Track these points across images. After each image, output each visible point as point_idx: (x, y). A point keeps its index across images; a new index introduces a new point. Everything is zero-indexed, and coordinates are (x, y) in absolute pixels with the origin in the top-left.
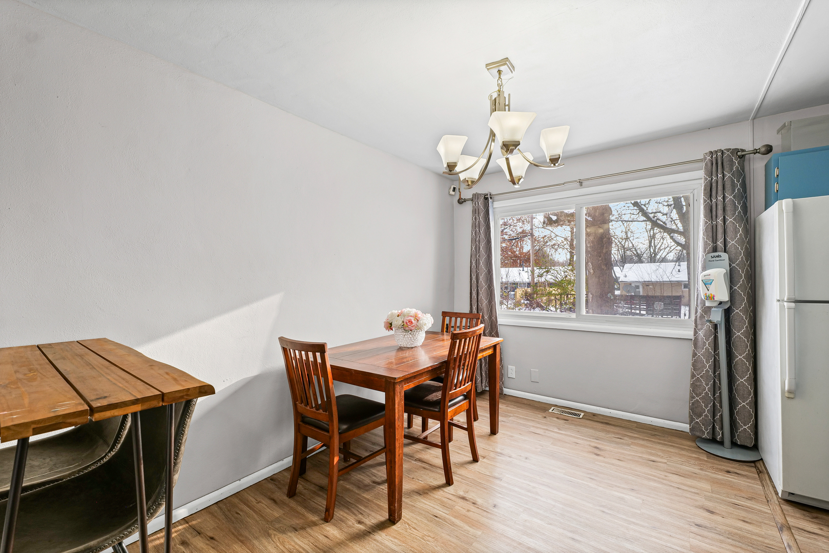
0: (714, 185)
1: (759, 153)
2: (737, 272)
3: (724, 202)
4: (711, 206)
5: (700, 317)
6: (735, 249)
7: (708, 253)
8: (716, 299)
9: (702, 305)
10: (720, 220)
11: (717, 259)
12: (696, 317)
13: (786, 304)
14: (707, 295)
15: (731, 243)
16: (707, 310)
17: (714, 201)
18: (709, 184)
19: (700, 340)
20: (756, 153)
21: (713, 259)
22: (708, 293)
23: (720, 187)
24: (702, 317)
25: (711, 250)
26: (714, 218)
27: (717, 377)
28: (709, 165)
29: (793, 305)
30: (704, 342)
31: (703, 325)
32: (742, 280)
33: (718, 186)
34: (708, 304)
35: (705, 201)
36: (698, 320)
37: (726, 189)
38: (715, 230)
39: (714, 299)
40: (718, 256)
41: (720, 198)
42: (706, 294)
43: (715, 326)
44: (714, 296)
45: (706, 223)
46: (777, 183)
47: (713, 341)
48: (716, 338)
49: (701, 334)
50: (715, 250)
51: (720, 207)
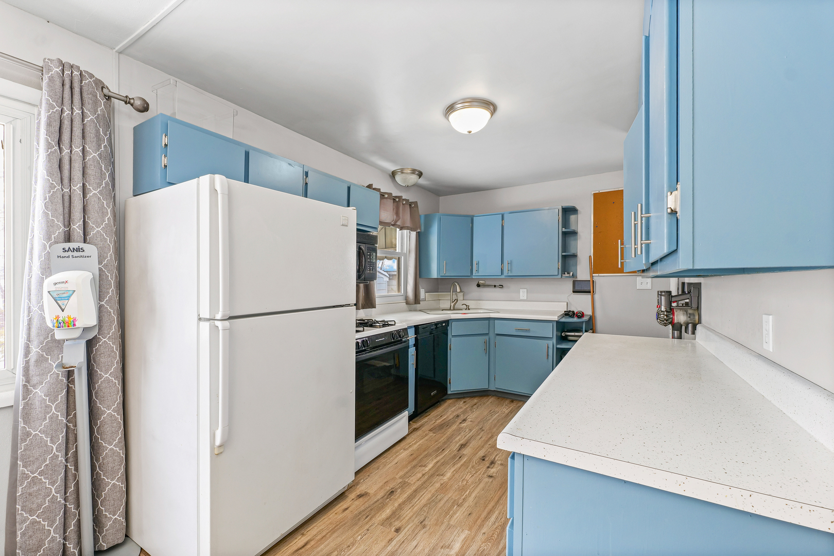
0: (67, 123)
1: (132, 105)
2: (104, 277)
3: (84, 159)
4: (60, 160)
5: (36, 361)
6: (101, 241)
7: (56, 242)
8: (78, 324)
9: (42, 338)
10: (77, 188)
11: (76, 254)
12: (27, 362)
13: (219, 324)
14: (61, 319)
15: (95, 230)
16: (54, 346)
17: (66, 151)
18: (57, 117)
19: (37, 403)
20: (129, 103)
21: (66, 254)
22: (63, 316)
23: (77, 132)
24: (41, 360)
25: (62, 237)
26: (66, 181)
27: (71, 460)
28: (58, 83)
29: (227, 323)
30: (47, 406)
31: (43, 374)
32: (112, 291)
33: (74, 129)
34: (59, 335)
35: (49, 147)
36: (32, 368)
37: (88, 139)
38: (67, 204)
39: (74, 325)
40: (78, 250)
41: (77, 150)
42: (58, 317)
43: (70, 374)
44: (75, 320)
45: (52, 187)
46: (165, 156)
47: (64, 399)
48: (70, 393)
49: (39, 392)
50: (68, 238)
51: (77, 166)
